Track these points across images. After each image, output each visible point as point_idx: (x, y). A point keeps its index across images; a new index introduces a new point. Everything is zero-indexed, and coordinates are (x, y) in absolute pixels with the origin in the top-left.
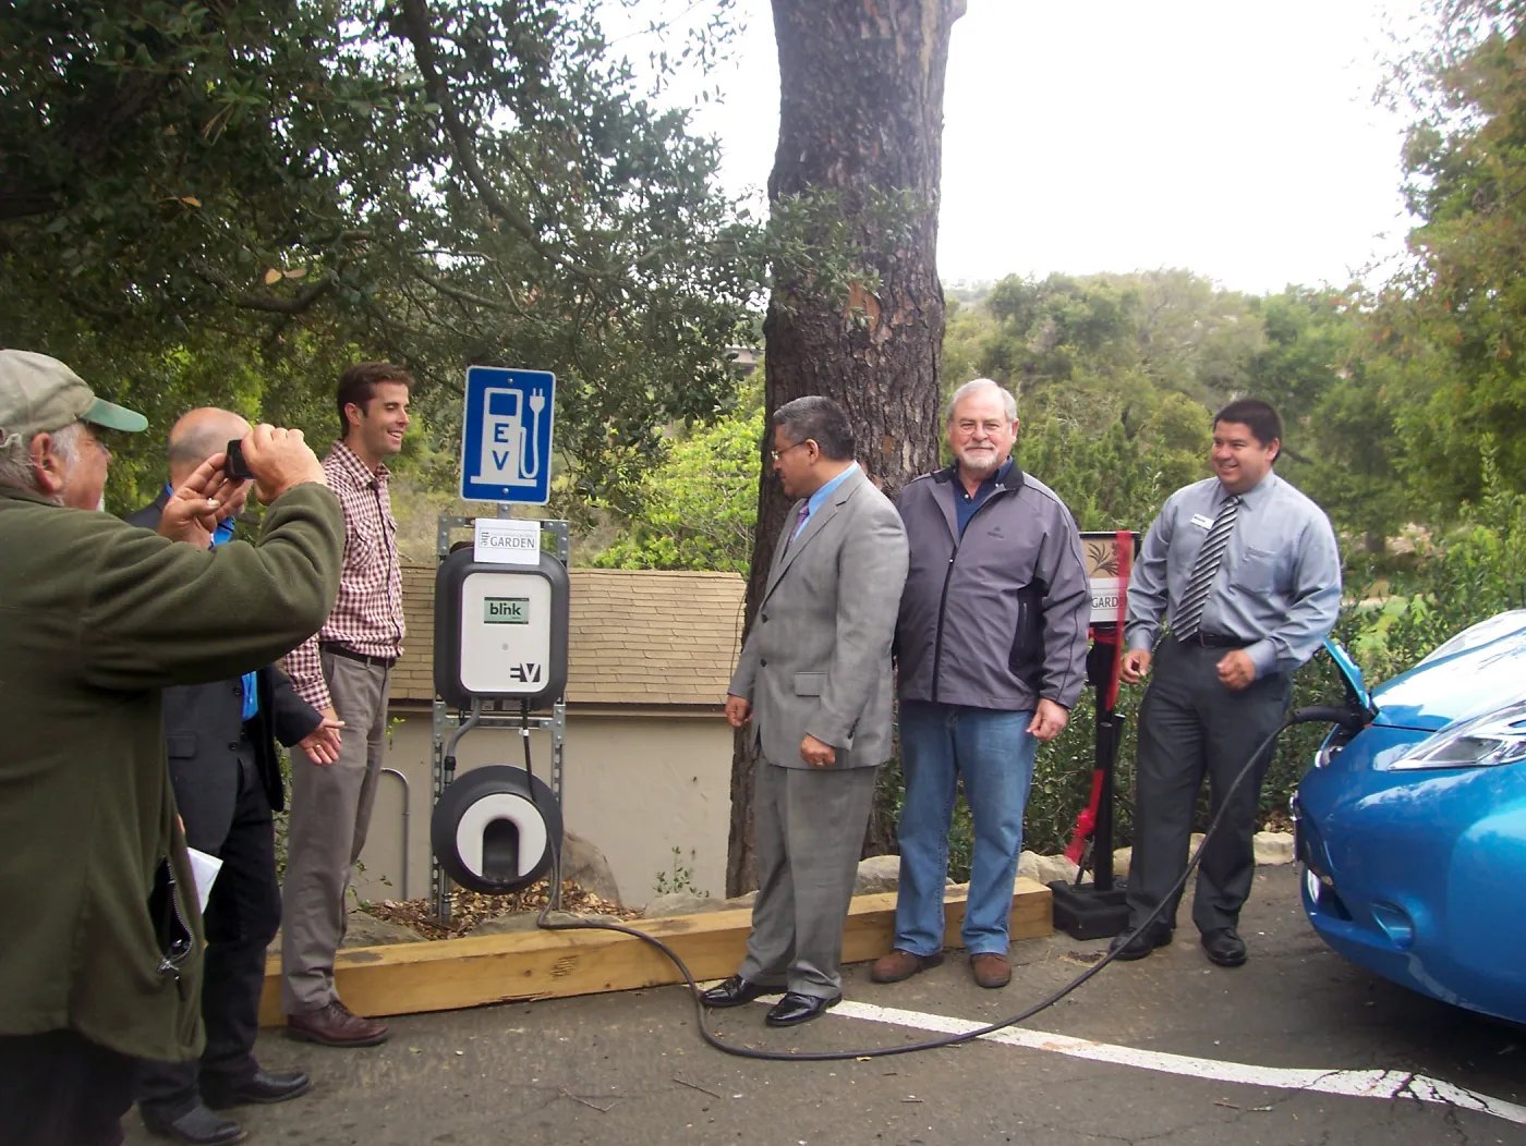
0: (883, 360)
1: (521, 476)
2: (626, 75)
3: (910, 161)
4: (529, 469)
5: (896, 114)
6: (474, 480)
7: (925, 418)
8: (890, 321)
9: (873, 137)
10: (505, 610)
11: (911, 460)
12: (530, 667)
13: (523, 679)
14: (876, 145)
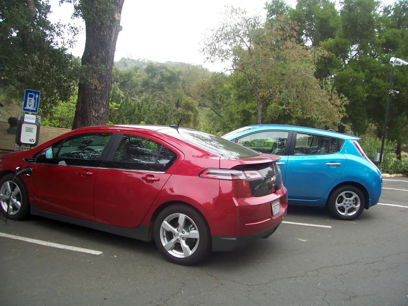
0: (99, 92)
1: (33, 108)
2: (57, 44)
3: (108, 58)
4: (35, 107)
5: (106, 49)
6: (25, 108)
7: (106, 103)
8: (101, 85)
9: (102, 52)
10: (29, 130)
11: (103, 111)
12: (32, 139)
13: (31, 141)
14: (102, 54)
